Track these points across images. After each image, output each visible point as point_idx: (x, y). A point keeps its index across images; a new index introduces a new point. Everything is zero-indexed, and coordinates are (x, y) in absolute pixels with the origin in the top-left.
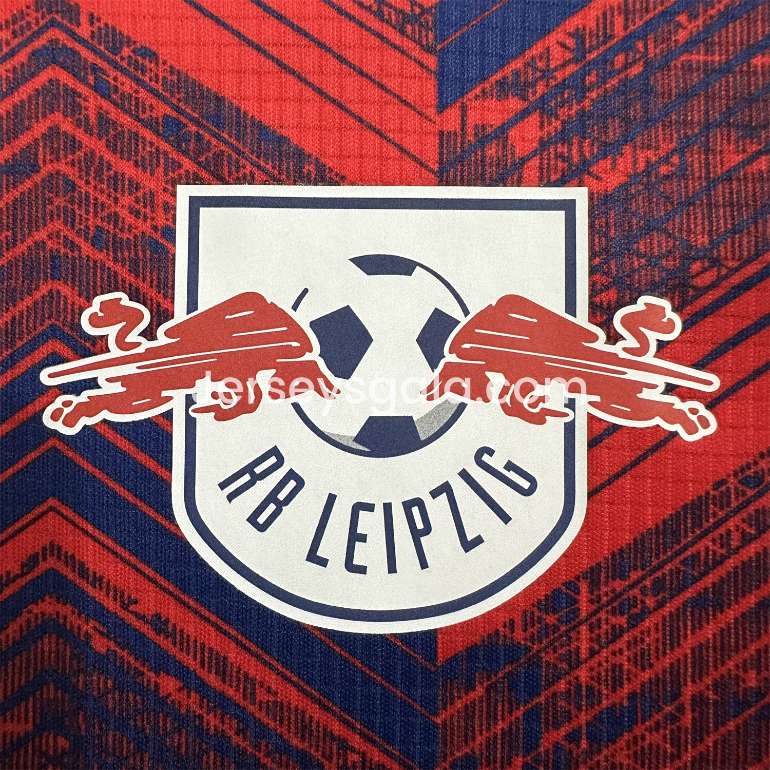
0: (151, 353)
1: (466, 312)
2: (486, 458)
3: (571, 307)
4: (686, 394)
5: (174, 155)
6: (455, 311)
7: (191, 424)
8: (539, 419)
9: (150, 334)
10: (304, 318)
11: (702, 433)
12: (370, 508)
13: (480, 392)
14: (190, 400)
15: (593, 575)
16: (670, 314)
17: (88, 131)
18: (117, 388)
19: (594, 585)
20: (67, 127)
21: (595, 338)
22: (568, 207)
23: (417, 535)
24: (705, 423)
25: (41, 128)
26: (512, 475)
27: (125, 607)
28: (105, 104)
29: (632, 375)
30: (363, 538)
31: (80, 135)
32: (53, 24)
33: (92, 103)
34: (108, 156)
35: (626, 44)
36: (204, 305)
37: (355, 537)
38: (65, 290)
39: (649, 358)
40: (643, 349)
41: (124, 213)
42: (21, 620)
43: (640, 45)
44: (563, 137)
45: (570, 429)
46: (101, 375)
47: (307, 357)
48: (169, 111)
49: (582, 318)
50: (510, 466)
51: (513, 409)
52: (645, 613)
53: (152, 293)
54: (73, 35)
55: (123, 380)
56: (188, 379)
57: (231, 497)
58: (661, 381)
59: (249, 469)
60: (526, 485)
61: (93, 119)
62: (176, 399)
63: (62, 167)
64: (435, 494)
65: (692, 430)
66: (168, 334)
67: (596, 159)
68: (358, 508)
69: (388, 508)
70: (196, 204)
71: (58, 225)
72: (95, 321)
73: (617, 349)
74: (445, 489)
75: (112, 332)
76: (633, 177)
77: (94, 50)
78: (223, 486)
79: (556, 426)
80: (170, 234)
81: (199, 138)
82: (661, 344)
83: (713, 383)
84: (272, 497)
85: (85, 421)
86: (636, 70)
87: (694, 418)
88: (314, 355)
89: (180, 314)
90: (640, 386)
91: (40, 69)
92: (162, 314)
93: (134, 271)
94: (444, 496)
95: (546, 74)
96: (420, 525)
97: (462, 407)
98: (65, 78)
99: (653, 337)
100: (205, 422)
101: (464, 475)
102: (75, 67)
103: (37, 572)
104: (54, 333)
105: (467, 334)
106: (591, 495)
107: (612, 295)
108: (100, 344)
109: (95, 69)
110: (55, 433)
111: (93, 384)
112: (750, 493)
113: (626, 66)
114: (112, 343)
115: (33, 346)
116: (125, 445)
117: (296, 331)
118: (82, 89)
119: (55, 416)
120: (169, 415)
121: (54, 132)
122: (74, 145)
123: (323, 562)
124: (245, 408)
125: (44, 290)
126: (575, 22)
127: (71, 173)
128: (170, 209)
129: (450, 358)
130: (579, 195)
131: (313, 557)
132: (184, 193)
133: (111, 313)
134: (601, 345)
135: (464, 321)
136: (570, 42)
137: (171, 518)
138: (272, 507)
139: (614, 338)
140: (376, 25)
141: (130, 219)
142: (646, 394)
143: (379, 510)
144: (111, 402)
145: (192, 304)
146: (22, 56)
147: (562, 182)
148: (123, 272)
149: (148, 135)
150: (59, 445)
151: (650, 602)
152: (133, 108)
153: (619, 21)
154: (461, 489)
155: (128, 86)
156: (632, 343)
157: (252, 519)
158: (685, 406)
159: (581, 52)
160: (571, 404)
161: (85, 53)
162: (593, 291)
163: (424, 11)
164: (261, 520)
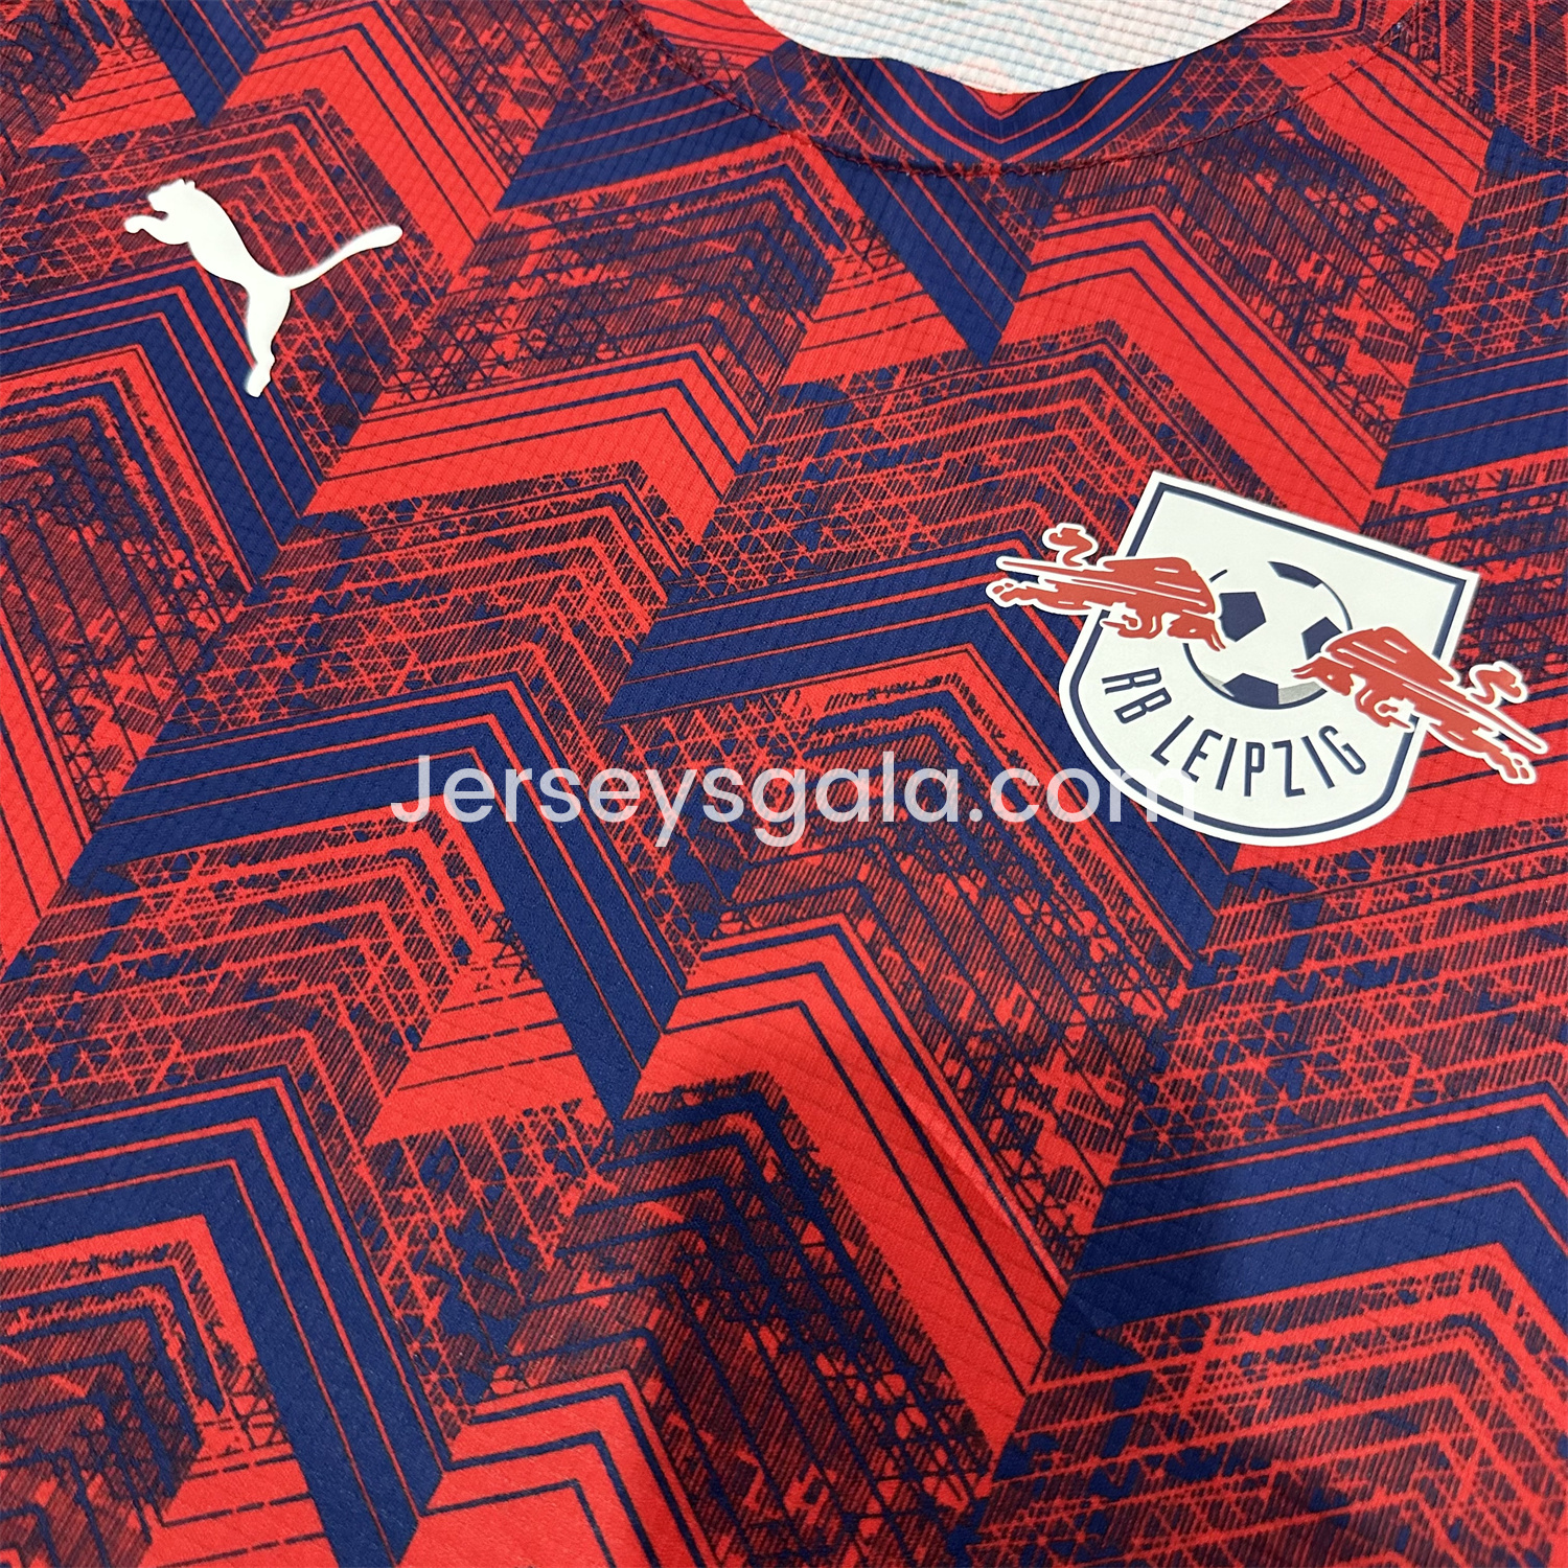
0: (1086, 573)
1: (1350, 627)
2: (1329, 734)
3: (1438, 652)
4: (1517, 748)
5: (1159, 450)
6: (1340, 623)
7: (1098, 630)
8: (1385, 722)
9: (1092, 560)
10: (1216, 589)
11: (1520, 780)
12: (1219, 737)
13: (1343, 687)
14: (1105, 614)
15: (1390, 854)
16: (1519, 683)
17: (1101, 417)
18: (1052, 588)
19: (1390, 860)
20: (1085, 409)
21: (1451, 678)
22: (1460, 584)
23: (1250, 770)
24: (1526, 774)
25: (1066, 405)
26: (1347, 755)
27: (993, 736)
28: (1121, 404)
29: (1473, 715)
30: (1204, 756)
31: (1093, 418)
32: (1104, 341)
33: (1111, 401)
34: (1109, 437)
35: (1542, 492)
36: (1141, 554)
37: (1198, 752)
38: (1040, 511)
39: (1492, 708)
40: (1489, 700)
41: (1106, 477)
42: (910, 718)
43: (1554, 496)
44: (1470, 535)
45: (1408, 738)
46: (1043, 575)
47: (1209, 616)
48: (1167, 421)
49: (1445, 661)
50: (1347, 747)
51: (1366, 708)
52: (1428, 900)
53: (1104, 533)
54: (1116, 354)
55: (1058, 584)
56: (1107, 598)
57: (1108, 691)
58: (1498, 729)
59: (1131, 676)
60: (1356, 765)
61: (1108, 411)
62: (1094, 611)
63: (1071, 434)
64: (1277, 745)
65: (1513, 774)
66: (1106, 564)
67: (1493, 559)
68: (1207, 733)
69: (1233, 742)
70: (1163, 488)
71: (1053, 469)
72: (1053, 538)
73: (1467, 692)
74: (1287, 744)
75: (1063, 550)
76: (1519, 582)
77: (1127, 367)
78: (1105, 680)
79: (1395, 734)
80: (1136, 502)
81: (1183, 445)
82: (1505, 704)
83: (1542, 748)
84: (1141, 702)
85: (1017, 601)
86: (1546, 510)
87: (1517, 768)
88: (1215, 617)
89: (1121, 554)
90: (1478, 725)
91: (1080, 368)
92: (1106, 549)
93: (1098, 514)
94: (1283, 750)
95: (1471, 491)
96: (1255, 763)
97: (1323, 692)
98: (1098, 379)
99: (1500, 694)
100: (1109, 633)
101: (1306, 740)
102: (1109, 373)
103: (937, 689)
104: (1019, 535)
105: (1346, 642)
106: (1411, 790)
107: (1475, 653)
108: (1050, 555)
109: (1123, 378)
110: (992, 602)
111: (1035, 579)
112: (1548, 840)
113: (1539, 506)
114: (1060, 557)
115: (1000, 539)
116: (1041, 626)
117: (1206, 595)
118: (1107, 389)
119: (996, 590)
120: (1083, 618)
121: (1075, 411)
122: (1085, 423)
123: (1165, 762)
124: (1145, 633)
125: (1024, 505)
126: (1504, 465)
127: (1078, 441)
128: (1142, 485)
129: (1324, 653)
130: (1472, 579)
131: (1157, 754)
132: (1157, 478)
133: (1068, 538)
134: (1455, 684)
135: (1346, 633)
136: (1498, 477)
137: (1056, 689)
138: (1138, 709)
139: (1467, 683)
140: (1348, 418)
141: (1108, 482)
142: (1480, 733)
143: (1225, 742)
144: (1043, 596)
145: (1133, 550)
146: (1073, 356)
147: (1460, 565)
148: (1089, 515)
149: (1145, 433)
150: (992, 611)
151: (1436, 893)
152: (1141, 413)
153: (1541, 476)
154: (1299, 750)
155: (1142, 396)
156: (1482, 692)
157: (1119, 712)
158: (1513, 756)
159: (1504, 485)
160: (1415, 720)
161: (1119, 366)
162: (1461, 645)
163: (1387, 420)
164: (1126, 715)
